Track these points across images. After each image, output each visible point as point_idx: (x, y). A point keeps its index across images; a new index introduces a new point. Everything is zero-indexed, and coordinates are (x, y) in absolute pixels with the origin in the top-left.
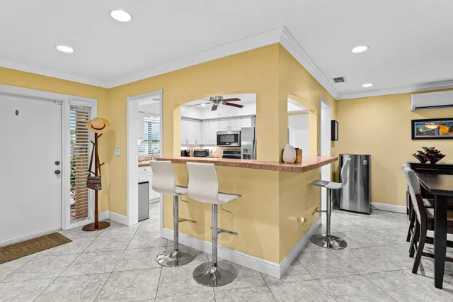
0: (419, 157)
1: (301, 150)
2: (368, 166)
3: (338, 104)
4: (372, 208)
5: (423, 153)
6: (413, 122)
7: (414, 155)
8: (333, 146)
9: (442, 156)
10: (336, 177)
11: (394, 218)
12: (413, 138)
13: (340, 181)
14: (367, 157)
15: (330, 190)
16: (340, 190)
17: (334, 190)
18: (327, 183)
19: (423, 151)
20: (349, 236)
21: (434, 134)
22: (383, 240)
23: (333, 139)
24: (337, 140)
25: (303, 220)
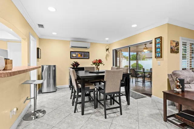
0: (73, 65)
1: (12, 60)
2: (55, 70)
3: (40, 40)
4: (57, 88)
5: (74, 64)
6: (71, 52)
7: (71, 65)
8: (38, 61)
9: (79, 65)
10: (40, 77)
11: (65, 90)
12: (71, 58)
13: (42, 79)
14: (55, 66)
15: (36, 85)
16: (42, 84)
17: (39, 84)
18: (35, 81)
19: (74, 63)
20: (47, 106)
21: (77, 57)
22: (62, 102)
23: (38, 57)
24: (40, 58)
25: (15, 109)
